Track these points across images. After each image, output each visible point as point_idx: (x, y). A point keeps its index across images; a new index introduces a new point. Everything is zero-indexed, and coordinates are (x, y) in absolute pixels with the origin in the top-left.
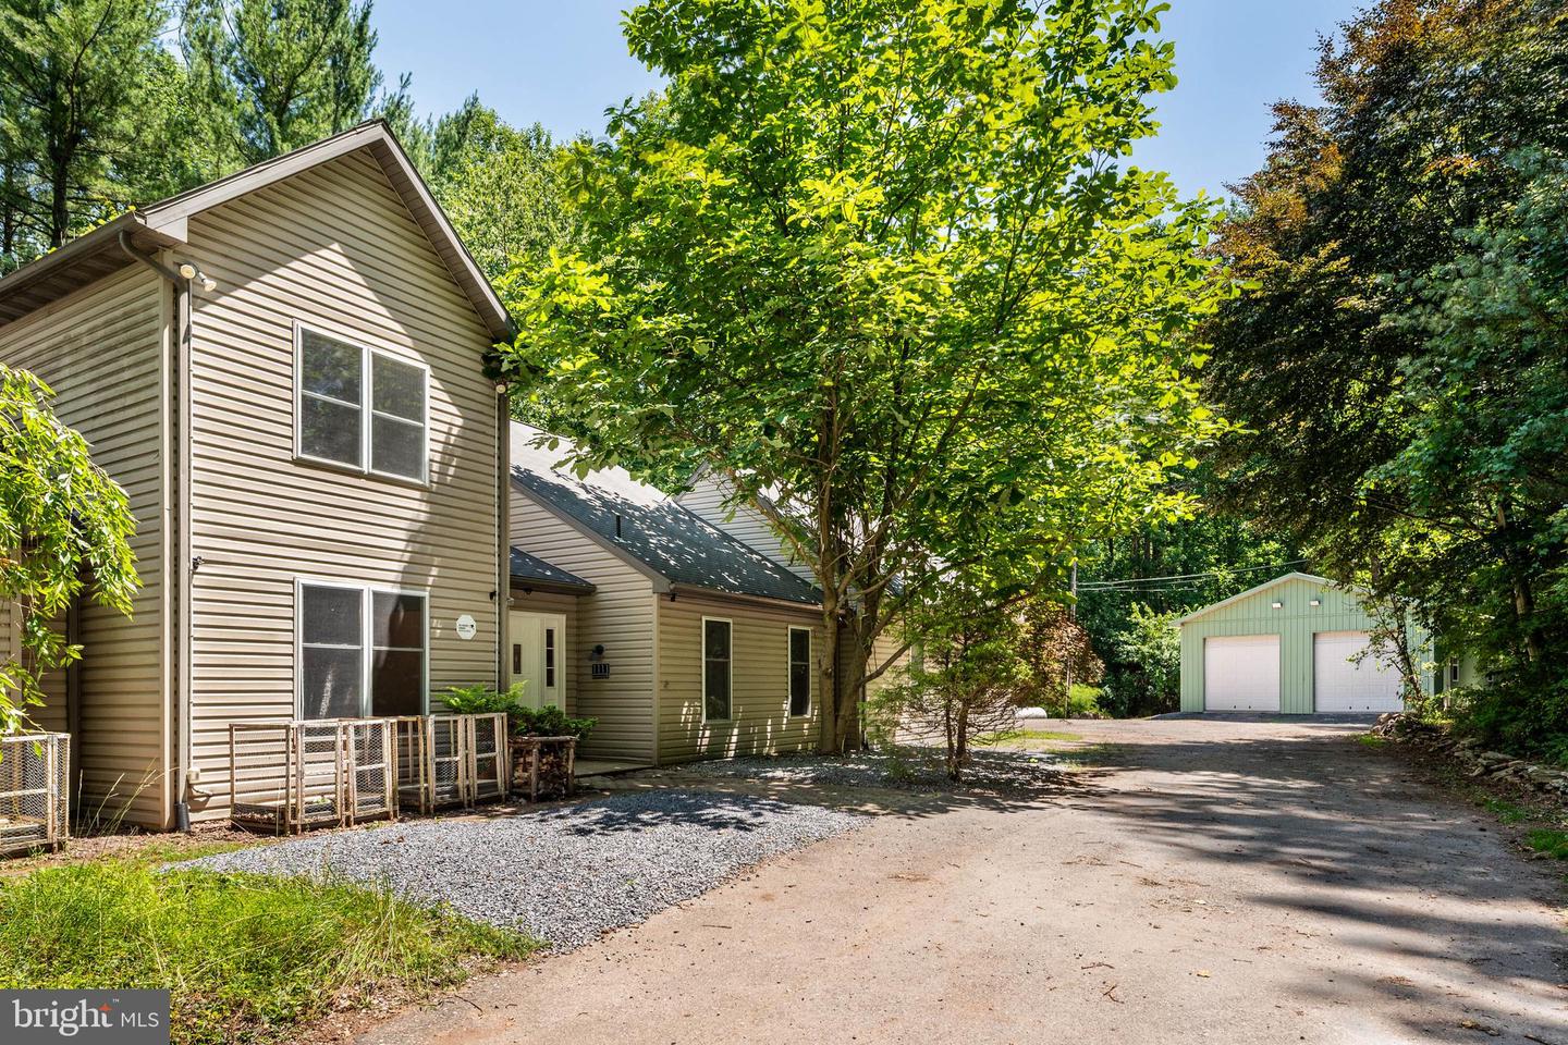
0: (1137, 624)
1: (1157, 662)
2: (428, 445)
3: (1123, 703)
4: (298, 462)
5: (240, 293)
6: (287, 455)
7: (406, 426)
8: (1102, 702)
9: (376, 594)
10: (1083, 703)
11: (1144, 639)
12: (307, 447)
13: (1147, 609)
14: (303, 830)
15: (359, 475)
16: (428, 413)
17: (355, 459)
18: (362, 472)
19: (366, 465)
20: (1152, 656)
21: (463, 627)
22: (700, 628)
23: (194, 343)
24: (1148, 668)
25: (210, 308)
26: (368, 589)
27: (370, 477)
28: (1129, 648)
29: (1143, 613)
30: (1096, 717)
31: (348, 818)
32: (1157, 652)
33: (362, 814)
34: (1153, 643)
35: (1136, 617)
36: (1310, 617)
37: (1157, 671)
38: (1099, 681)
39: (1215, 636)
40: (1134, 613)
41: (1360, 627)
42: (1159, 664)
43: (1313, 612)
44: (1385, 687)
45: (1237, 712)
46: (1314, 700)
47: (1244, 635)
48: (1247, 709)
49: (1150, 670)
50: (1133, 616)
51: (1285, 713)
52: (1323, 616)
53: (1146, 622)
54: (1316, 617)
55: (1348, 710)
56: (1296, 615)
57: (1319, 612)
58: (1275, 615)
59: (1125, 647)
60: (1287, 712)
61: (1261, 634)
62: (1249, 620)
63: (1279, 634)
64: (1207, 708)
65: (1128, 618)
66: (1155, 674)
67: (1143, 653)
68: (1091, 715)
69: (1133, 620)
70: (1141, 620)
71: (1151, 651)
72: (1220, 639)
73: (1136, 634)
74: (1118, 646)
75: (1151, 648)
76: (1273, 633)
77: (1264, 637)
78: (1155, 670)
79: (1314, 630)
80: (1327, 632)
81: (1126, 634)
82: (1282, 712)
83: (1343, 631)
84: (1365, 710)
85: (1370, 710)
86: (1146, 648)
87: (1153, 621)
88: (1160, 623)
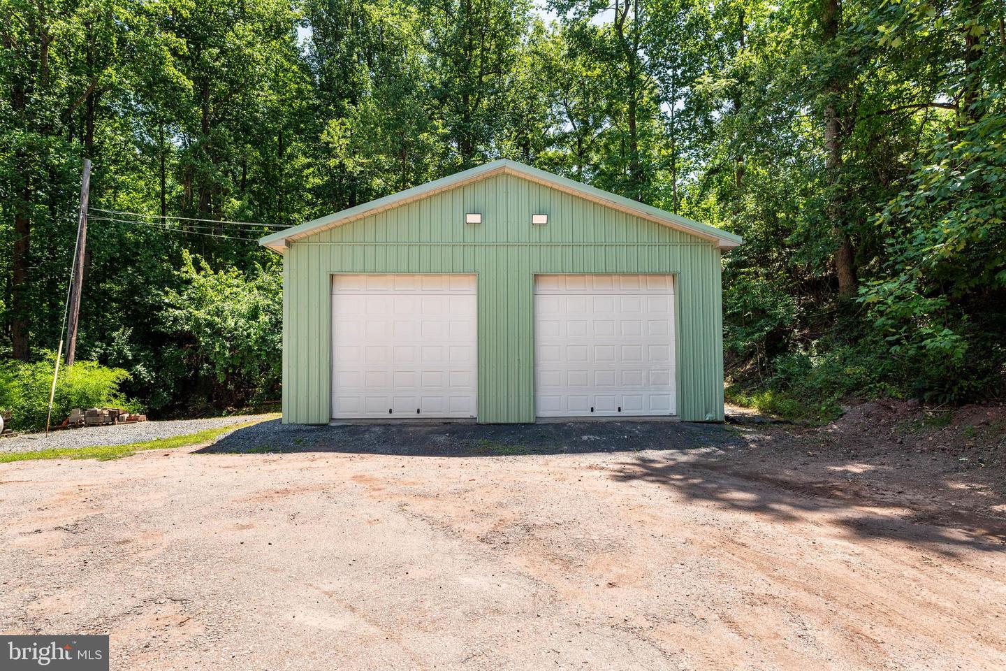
0: (189, 282)
1: (217, 333)
8: (130, 390)
10: (90, 393)
11: (199, 302)
13: (204, 264)
20: (210, 324)
24: (203, 341)
28: (177, 312)
29: (199, 269)
30: (114, 417)
32: (217, 320)
34: (211, 307)
35: (188, 271)
36: (529, 245)
37: (217, 345)
38: (125, 357)
39: (353, 273)
40: (184, 265)
41: (612, 268)
42: (220, 335)
43: (535, 237)
44: (644, 374)
45: (399, 422)
46: (534, 396)
47: (409, 272)
48: (414, 415)
49: (207, 343)
50: (184, 269)
51: (488, 421)
52: (551, 245)
53: (203, 280)
54: (539, 245)
55: (589, 413)
56: (505, 240)
57: (546, 238)
58: (469, 238)
59: (171, 310)
60: (492, 420)
61: (440, 273)
62: (420, 244)
63: (475, 273)
64: (336, 415)
65: (176, 273)
66: (214, 348)
67: (197, 320)
68: (105, 412)
69: (184, 275)
70: (195, 276)
71: (209, 317)
72: (363, 278)
73: (188, 295)
74: (160, 308)
75: (209, 314)
76: (463, 273)
77: (445, 278)
78: (214, 343)
79: (537, 269)
80: (554, 275)
81: (173, 293)
82: (482, 420)
83: (583, 274)
84: (616, 413)
85: (623, 413)
86: (201, 314)
87: (212, 280)
88: (221, 283)
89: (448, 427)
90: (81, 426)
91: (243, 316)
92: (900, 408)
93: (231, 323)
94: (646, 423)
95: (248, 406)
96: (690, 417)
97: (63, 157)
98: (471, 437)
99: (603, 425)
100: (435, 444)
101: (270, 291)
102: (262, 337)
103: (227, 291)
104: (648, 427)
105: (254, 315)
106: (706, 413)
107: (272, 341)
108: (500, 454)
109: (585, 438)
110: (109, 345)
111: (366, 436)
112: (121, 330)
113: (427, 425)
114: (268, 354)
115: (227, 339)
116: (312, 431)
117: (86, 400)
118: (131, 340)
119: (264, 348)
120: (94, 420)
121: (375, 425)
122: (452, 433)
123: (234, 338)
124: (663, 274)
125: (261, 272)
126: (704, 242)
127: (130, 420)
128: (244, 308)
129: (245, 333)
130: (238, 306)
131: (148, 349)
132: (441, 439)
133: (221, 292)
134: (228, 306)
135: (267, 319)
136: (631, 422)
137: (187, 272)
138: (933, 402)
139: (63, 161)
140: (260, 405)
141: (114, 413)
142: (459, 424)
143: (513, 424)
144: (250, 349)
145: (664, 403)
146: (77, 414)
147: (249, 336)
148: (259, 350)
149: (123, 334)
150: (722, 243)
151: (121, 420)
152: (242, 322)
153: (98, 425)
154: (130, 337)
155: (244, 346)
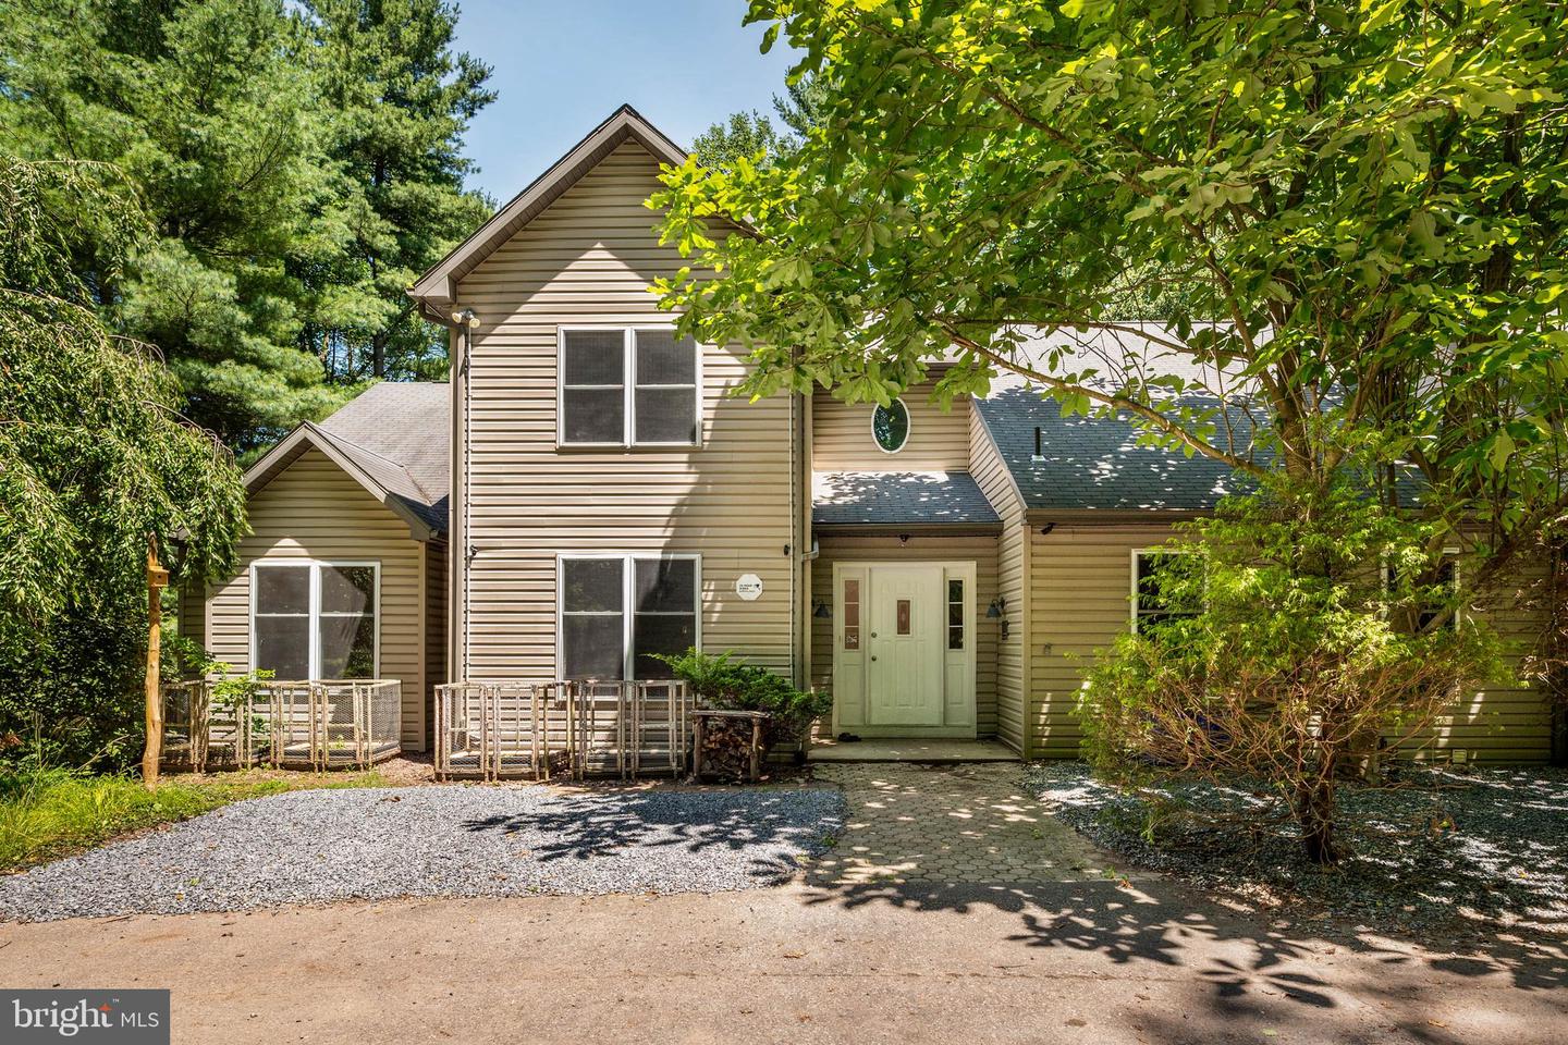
2: (700, 403)
4: (561, 451)
5: (512, 319)
6: (551, 447)
7: (674, 392)
9: (637, 562)
12: (568, 438)
14: (448, 779)
15: (622, 451)
16: (700, 371)
17: (620, 436)
18: (625, 447)
19: (629, 439)
21: (745, 588)
22: (1128, 566)
23: (471, 372)
25: (488, 341)
26: (629, 559)
27: (634, 450)
31: (491, 773)
33: (505, 772)
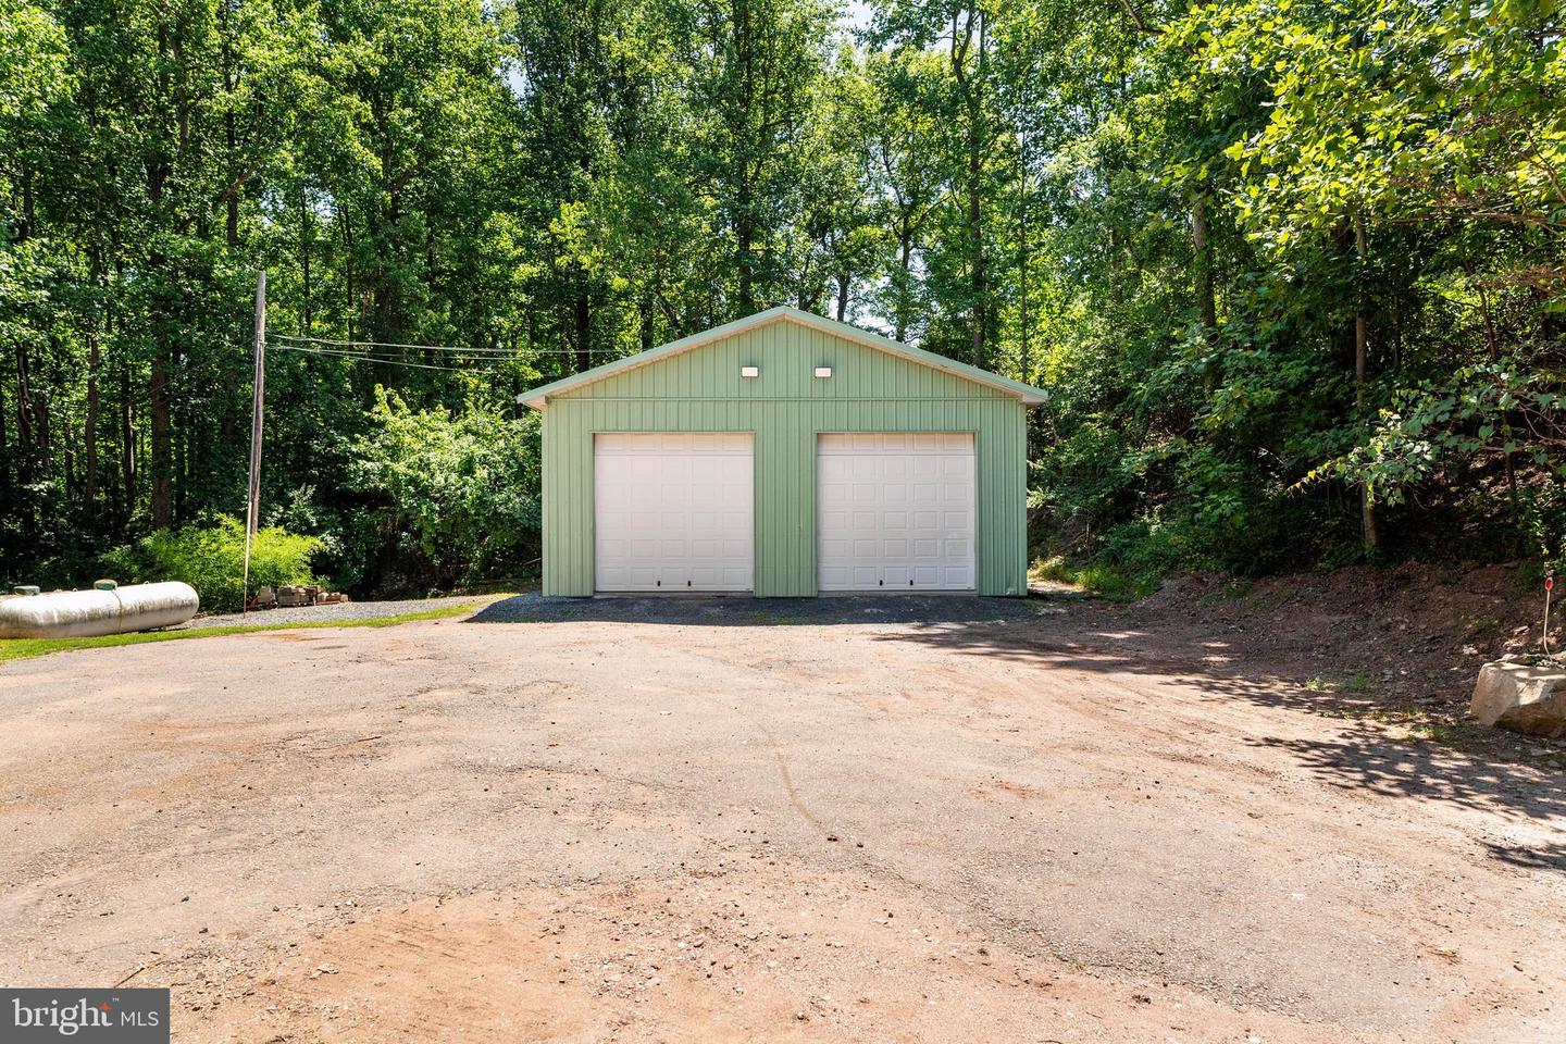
0: (381, 425)
1: (423, 492)
3: (356, 562)
8: (320, 564)
10: (282, 566)
11: (395, 452)
13: (397, 400)
20: (413, 481)
24: (405, 502)
28: (369, 465)
29: (394, 408)
30: (311, 598)
32: (423, 475)
34: (413, 459)
35: (381, 411)
36: (812, 400)
37: (424, 507)
38: (308, 523)
39: (617, 431)
40: (377, 403)
41: (903, 426)
42: (427, 495)
43: (818, 393)
44: (939, 543)
45: (668, 595)
46: (817, 568)
47: (678, 431)
48: (685, 588)
49: (411, 507)
50: (376, 409)
51: (765, 595)
52: (836, 400)
53: (399, 423)
54: (824, 400)
55: (877, 587)
56: (785, 394)
57: (830, 393)
58: (745, 393)
59: (361, 462)
60: (769, 593)
61: (713, 431)
62: (691, 400)
63: (752, 431)
64: (600, 587)
65: (366, 414)
66: (421, 512)
67: (394, 474)
68: (301, 590)
69: (376, 417)
70: (390, 417)
71: (410, 472)
72: (628, 437)
73: (381, 442)
74: (346, 461)
75: (409, 467)
76: (739, 431)
77: (718, 437)
78: (419, 505)
79: (819, 427)
80: (840, 433)
81: (363, 439)
82: (759, 594)
83: (872, 432)
84: (907, 587)
85: (916, 587)
86: (400, 467)
87: (411, 421)
88: (422, 426)
89: (722, 600)
90: (274, 607)
91: (453, 470)
92: (1211, 580)
93: (439, 479)
94: (939, 597)
95: (458, 586)
96: (988, 592)
97: (230, 268)
98: (746, 610)
99: (892, 599)
100: (709, 616)
101: (485, 436)
102: (478, 498)
103: (430, 437)
104: (939, 601)
105: (467, 468)
106: (1007, 587)
107: (493, 502)
108: (776, 624)
109: (868, 611)
110: (287, 507)
111: (636, 608)
112: (303, 488)
113: (697, 598)
114: (488, 520)
115: (436, 500)
116: (577, 603)
117: (276, 576)
118: (314, 502)
119: (482, 511)
120: (286, 600)
121: (642, 598)
122: (727, 606)
123: (444, 499)
124: (963, 432)
125: (472, 411)
126: (1008, 397)
127: (329, 600)
128: (456, 460)
129: (459, 492)
130: (446, 456)
131: (332, 512)
132: (715, 611)
133: (423, 438)
134: (434, 457)
135: (485, 473)
136: (923, 596)
137: (380, 413)
138: (1239, 573)
139: (230, 273)
140: (475, 585)
141: (312, 591)
142: (734, 598)
143: (793, 598)
144: (465, 513)
145: (964, 578)
146: (267, 592)
147: (463, 496)
148: (476, 514)
149: (305, 494)
150: (1026, 399)
151: (320, 601)
152: (453, 477)
153: (291, 606)
154: (313, 497)
155: (458, 509)
